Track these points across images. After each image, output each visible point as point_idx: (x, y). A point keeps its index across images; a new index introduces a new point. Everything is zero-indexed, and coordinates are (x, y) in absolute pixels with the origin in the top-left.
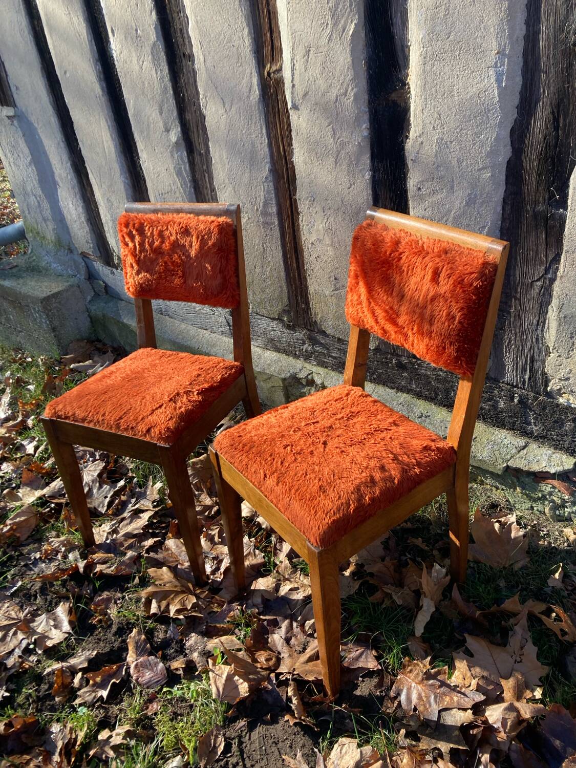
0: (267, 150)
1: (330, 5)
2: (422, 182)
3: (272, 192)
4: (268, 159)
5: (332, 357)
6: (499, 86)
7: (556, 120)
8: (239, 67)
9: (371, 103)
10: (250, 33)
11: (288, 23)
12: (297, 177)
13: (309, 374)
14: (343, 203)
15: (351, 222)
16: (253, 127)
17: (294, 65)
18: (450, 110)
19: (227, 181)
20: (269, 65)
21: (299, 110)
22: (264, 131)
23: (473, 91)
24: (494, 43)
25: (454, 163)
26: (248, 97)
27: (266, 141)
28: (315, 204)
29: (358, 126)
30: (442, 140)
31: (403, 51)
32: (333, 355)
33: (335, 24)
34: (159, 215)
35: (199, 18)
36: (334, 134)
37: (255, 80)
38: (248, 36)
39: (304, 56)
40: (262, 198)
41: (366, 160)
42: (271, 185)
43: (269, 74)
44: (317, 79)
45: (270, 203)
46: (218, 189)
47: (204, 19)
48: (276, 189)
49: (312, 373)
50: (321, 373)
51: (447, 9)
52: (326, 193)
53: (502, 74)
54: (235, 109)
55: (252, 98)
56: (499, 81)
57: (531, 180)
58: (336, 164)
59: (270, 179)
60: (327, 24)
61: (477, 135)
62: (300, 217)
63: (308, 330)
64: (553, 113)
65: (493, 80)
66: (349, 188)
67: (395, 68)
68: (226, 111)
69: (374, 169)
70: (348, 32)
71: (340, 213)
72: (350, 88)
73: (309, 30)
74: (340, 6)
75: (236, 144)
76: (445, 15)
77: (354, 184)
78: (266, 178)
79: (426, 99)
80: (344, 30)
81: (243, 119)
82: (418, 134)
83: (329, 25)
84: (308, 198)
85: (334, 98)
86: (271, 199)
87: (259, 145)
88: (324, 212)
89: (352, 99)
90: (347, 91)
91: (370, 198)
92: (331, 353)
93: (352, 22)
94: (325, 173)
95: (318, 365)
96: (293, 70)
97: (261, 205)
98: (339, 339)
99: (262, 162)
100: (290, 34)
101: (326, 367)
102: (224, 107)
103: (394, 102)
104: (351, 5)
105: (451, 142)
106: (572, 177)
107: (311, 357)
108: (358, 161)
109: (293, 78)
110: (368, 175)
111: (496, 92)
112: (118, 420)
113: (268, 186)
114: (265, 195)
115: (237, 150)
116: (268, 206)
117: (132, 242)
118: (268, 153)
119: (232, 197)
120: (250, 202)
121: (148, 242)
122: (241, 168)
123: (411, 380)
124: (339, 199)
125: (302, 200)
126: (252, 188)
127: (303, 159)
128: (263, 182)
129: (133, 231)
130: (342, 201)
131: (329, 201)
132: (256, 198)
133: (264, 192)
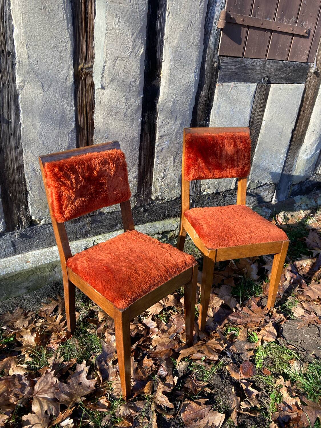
0: (74, 114)
1: (132, 38)
2: (164, 120)
3: (75, 139)
4: (74, 119)
5: (105, 226)
6: (195, 79)
7: (209, 91)
8: (60, 63)
9: (145, 85)
10: (72, 44)
11: (105, 44)
12: (95, 126)
13: (94, 243)
15: (130, 145)
16: (65, 101)
17: (105, 65)
18: (179, 88)
19: (37, 137)
20: (82, 65)
21: (104, 89)
22: (73, 102)
23: (187, 81)
24: (195, 64)
25: (178, 110)
26: (65, 82)
27: (74, 108)
28: (107, 140)
29: (139, 96)
30: (175, 100)
31: (160, 64)
32: (105, 224)
33: (134, 48)
35: (28, 29)
36: (126, 101)
37: (72, 73)
38: (71, 46)
39: (114, 61)
40: (67, 144)
41: (140, 112)
42: (74, 135)
43: (82, 69)
44: (120, 73)
45: (72, 146)
46: (25, 145)
47: (33, 30)
48: (77, 137)
49: (94, 241)
50: (101, 238)
51: (181, 49)
52: (116, 132)
53: (196, 75)
54: (52, 89)
55: (67, 83)
56: (195, 77)
57: (200, 113)
58: (124, 116)
59: (74, 131)
60: (130, 47)
61: (186, 97)
63: (91, 216)
64: (208, 89)
65: (193, 77)
66: (130, 128)
67: (156, 70)
68: (44, 91)
69: (143, 117)
70: (140, 52)
71: (124, 142)
72: (138, 78)
73: (119, 49)
74: (137, 40)
75: (49, 112)
76: (180, 51)
77: (133, 125)
78: (72, 131)
79: (170, 83)
80: (138, 51)
81: (58, 96)
82: (165, 98)
83: (131, 48)
84: (103, 137)
85: (129, 82)
86: (73, 144)
87: (68, 111)
89: (138, 83)
90: (136, 79)
91: (140, 131)
92: (104, 224)
93: (141, 48)
94: (117, 122)
95: (94, 236)
96: (104, 68)
97: (66, 148)
98: (112, 212)
99: (69, 122)
100: (105, 49)
101: (100, 234)
102: (43, 88)
103: (154, 85)
104: (142, 41)
105: (178, 101)
106: (212, 110)
107: (89, 233)
108: (136, 113)
109: (103, 72)
110: (140, 120)
111: (194, 81)
112: (168, 271)
113: (72, 135)
114: (69, 142)
115: (49, 116)
116: (70, 148)
117: (69, 180)
118: (74, 115)
119: (40, 148)
120: (57, 148)
121: (81, 176)
122: (51, 127)
123: (149, 215)
124: (124, 134)
125: (98, 140)
126: (59, 139)
127: (102, 116)
128: (68, 134)
129: (67, 172)
130: (125, 135)
131: (117, 137)
132: (62, 145)
133: (69, 140)
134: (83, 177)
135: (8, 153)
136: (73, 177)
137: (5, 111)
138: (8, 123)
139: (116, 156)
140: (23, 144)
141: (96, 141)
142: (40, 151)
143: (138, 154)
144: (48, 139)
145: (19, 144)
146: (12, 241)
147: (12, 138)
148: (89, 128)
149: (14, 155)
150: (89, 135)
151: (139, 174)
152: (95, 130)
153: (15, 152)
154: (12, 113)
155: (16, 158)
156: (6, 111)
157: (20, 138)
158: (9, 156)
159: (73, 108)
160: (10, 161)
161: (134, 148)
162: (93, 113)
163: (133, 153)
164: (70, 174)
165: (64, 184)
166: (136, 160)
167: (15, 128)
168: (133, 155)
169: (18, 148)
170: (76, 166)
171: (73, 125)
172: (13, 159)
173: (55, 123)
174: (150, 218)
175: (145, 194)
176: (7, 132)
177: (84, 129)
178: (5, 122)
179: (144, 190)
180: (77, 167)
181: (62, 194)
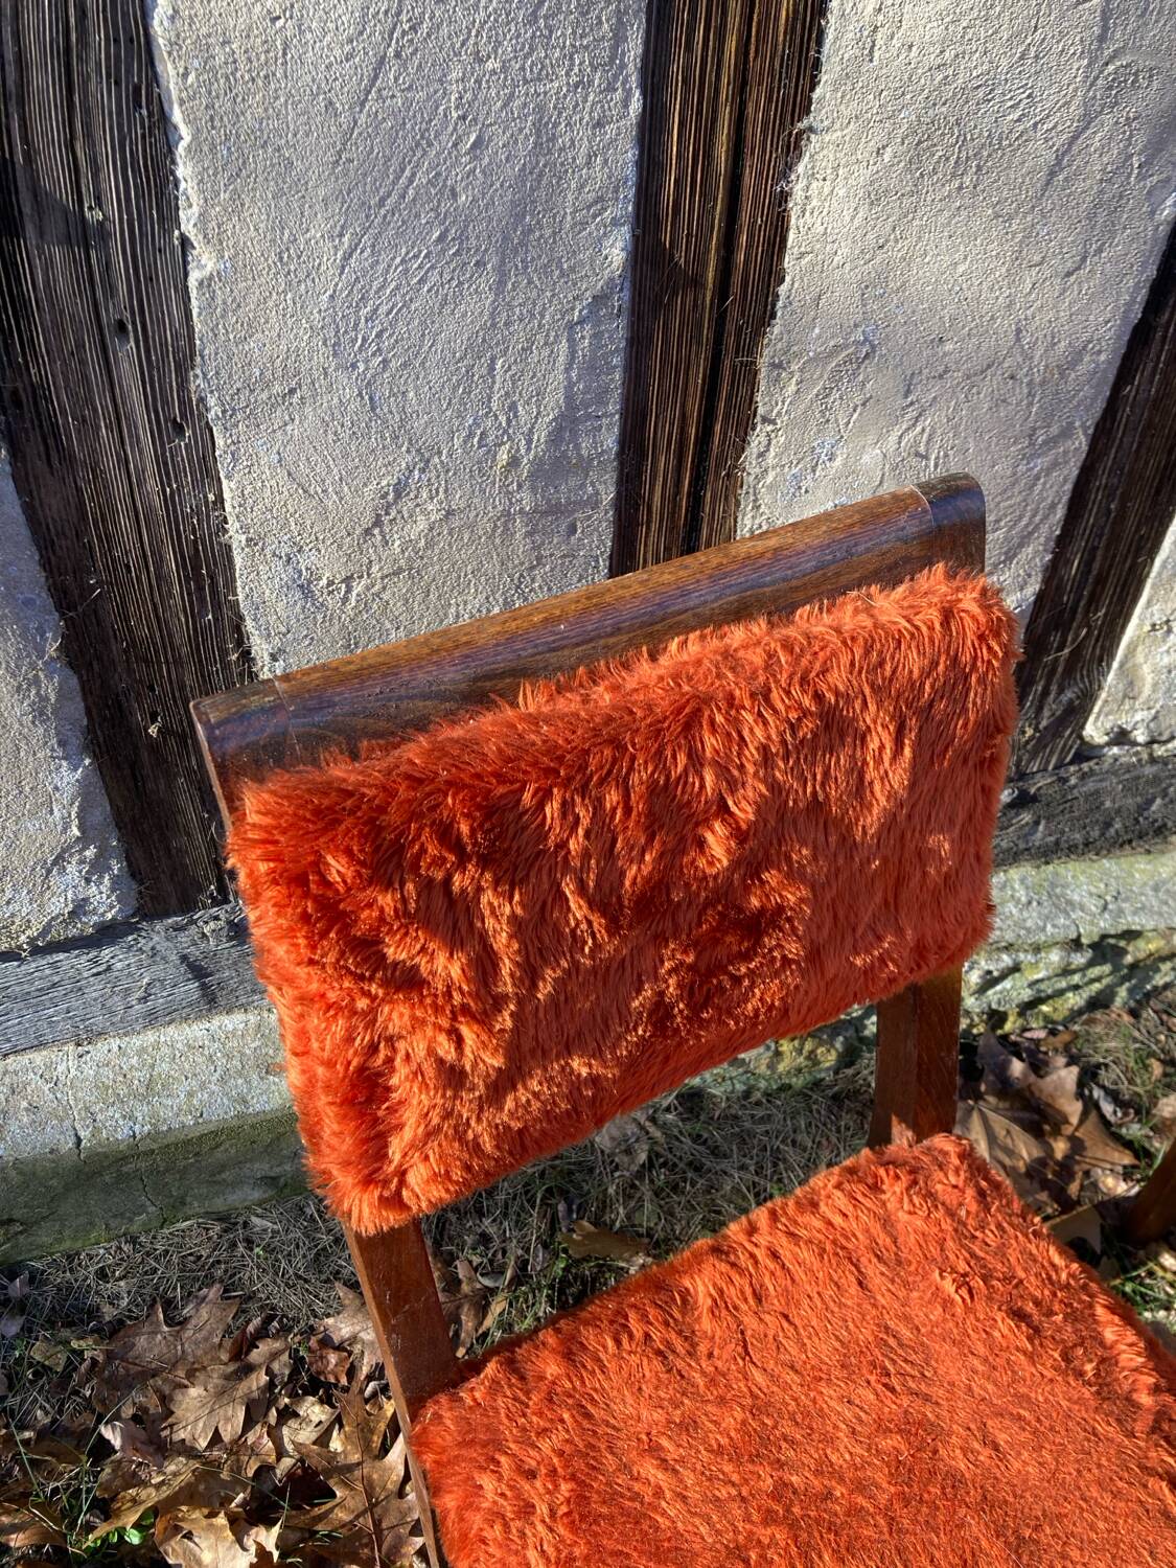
0: (631, 155)
3: (616, 361)
4: (624, 206)
12: (788, 262)
14: (1018, 340)
15: (1031, 404)
16: (564, 34)
19: (322, 356)
22: (634, 48)
27: (636, 105)
28: (869, 368)
34: (532, 700)
36: (1102, 38)
40: (554, 400)
42: (617, 331)
45: (588, 417)
46: (229, 412)
48: (638, 346)
52: (951, 310)
58: (1052, 174)
59: (621, 299)
62: (756, 441)
66: (1069, 274)
71: (991, 383)
75: (422, 143)
77: (1100, 250)
78: (599, 300)
84: (837, 348)
86: (601, 398)
87: (582, 133)
88: (908, 393)
94: (976, 224)
97: (541, 435)
99: (584, 224)
108: (1156, 148)
113: (596, 336)
114: (570, 386)
115: (421, 179)
116: (574, 434)
117: (454, 944)
118: (630, 172)
119: (345, 435)
120: (471, 435)
121: (582, 889)
122: (434, 277)
123: (1037, 823)
124: (1005, 325)
125: (794, 367)
126: (492, 368)
127: (863, 175)
128: (571, 326)
129: (448, 881)
130: (1019, 331)
131: (949, 347)
132: (513, 407)
133: (567, 370)
134: (604, 902)
135: (110, 463)
136: (498, 914)
137: (48, 126)
138: (84, 237)
139: (934, 664)
140: (212, 401)
141: (777, 380)
142: (345, 456)
143: (1073, 470)
144: (405, 365)
145: (185, 403)
146: (184, 958)
147: (127, 353)
148: (737, 279)
149: (152, 485)
150: (730, 327)
151: (1040, 597)
152: (783, 289)
153: (161, 462)
154: (105, 149)
155: (169, 502)
156: (56, 133)
157: (186, 358)
158: (120, 488)
159: (626, 103)
160: (124, 522)
161: (1055, 430)
162: (793, 149)
163: (1040, 463)
164: (479, 890)
165: (409, 982)
166: (1053, 506)
167: (144, 279)
168: (1037, 478)
169: (179, 429)
170: (541, 806)
171: (616, 252)
172: (150, 511)
173: (462, 238)
174: (1039, 835)
175: (1046, 713)
176: (82, 309)
177: (697, 282)
178: (55, 226)
179: (1046, 693)
180: (552, 809)
181: (390, 1061)
